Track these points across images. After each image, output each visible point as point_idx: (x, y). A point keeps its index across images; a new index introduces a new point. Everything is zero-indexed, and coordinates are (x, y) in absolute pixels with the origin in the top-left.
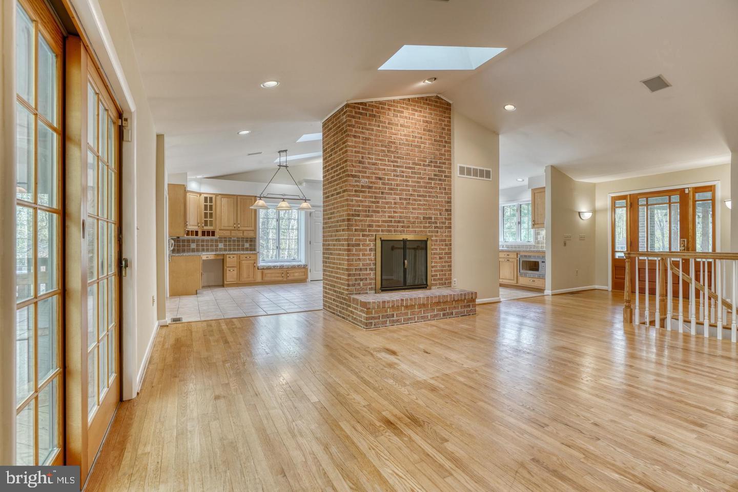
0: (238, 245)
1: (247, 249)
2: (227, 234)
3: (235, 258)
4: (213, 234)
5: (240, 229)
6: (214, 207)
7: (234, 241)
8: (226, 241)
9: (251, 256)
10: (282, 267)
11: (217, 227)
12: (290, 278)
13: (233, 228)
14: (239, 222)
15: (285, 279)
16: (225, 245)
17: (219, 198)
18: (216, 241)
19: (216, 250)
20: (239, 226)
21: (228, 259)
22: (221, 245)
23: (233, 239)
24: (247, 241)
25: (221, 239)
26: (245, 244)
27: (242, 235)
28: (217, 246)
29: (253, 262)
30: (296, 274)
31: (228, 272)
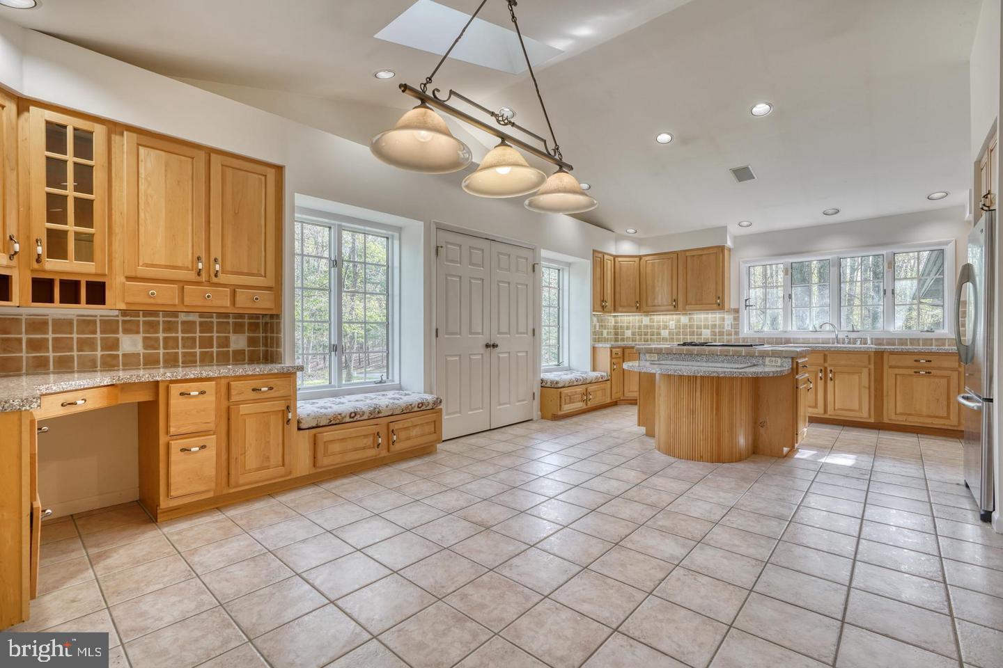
0: (207, 343)
1: (239, 357)
2: (164, 296)
3: (211, 398)
4: (97, 293)
5: (223, 278)
6: (98, 178)
7: (188, 326)
8: (152, 326)
9: (272, 382)
10: (376, 414)
11: (117, 263)
12: (398, 447)
13: (191, 276)
14: (216, 252)
15: (384, 453)
16: (149, 343)
17: (125, 142)
18: (109, 325)
19: (109, 364)
20: (218, 267)
21: (176, 402)
22: (130, 344)
23: (182, 317)
24: (238, 328)
25: (131, 318)
26: (233, 337)
27: (228, 303)
28: (115, 345)
29: (280, 405)
30: (414, 432)
31: (175, 455)
